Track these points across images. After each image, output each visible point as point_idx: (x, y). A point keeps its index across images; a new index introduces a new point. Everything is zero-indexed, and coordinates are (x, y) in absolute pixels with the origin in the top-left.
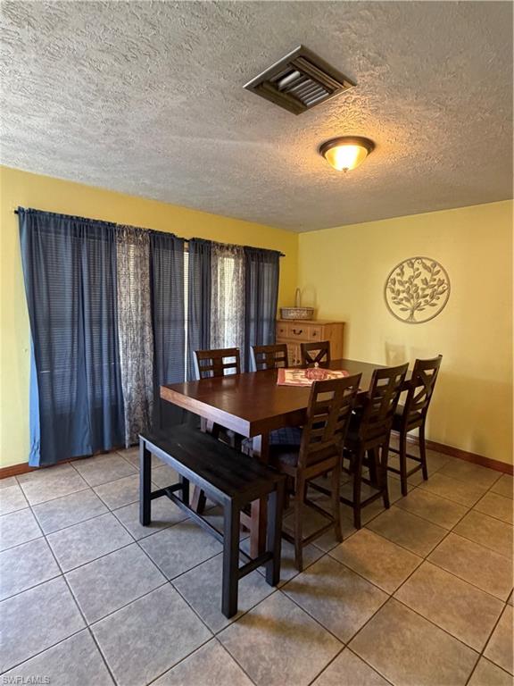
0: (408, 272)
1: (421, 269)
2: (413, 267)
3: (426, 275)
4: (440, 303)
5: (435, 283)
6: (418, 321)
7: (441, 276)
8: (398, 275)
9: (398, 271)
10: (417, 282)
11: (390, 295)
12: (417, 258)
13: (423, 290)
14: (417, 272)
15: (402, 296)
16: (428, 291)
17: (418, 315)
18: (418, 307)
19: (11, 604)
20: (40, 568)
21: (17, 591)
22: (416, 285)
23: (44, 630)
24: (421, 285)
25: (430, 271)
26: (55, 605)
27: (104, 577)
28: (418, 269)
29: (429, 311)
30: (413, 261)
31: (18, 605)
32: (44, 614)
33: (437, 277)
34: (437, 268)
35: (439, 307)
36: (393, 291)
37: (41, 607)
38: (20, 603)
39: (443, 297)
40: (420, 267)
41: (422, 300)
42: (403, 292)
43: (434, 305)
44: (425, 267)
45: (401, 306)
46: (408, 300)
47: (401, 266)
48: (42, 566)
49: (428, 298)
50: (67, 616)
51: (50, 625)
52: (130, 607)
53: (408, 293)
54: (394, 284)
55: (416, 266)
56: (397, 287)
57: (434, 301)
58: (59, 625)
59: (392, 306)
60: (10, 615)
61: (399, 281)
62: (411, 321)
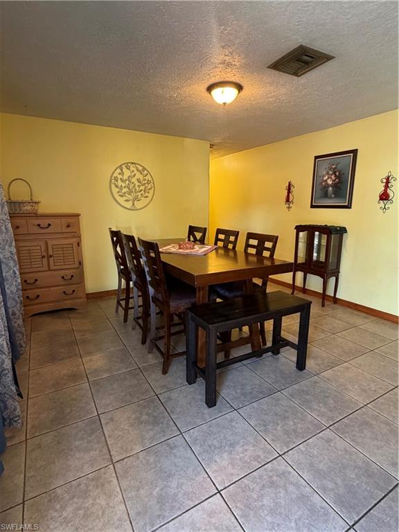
0: (127, 173)
1: (136, 172)
2: (129, 169)
3: (138, 175)
4: (150, 195)
5: (146, 182)
6: (138, 208)
7: (148, 177)
8: (120, 174)
9: (118, 171)
10: (134, 180)
11: (115, 190)
12: (133, 163)
13: (139, 186)
14: (133, 174)
15: (124, 190)
16: (142, 188)
17: (138, 205)
18: (136, 199)
19: (324, 489)
20: (275, 478)
21: (308, 489)
22: (133, 183)
23: (340, 453)
24: (137, 184)
25: (141, 173)
26: (316, 452)
27: (280, 426)
28: (133, 171)
29: (144, 202)
30: (129, 164)
31: (324, 481)
32: (326, 457)
33: (146, 178)
34: (146, 172)
35: (149, 199)
36: (117, 187)
37: (320, 462)
38: (321, 480)
39: (151, 191)
40: (135, 169)
41: (139, 194)
42: (125, 187)
43: (146, 197)
44: (138, 170)
45: (125, 198)
46: (130, 194)
47: (120, 167)
48: (271, 477)
49: (142, 192)
50: (323, 441)
51: (335, 450)
52: (306, 408)
53: (129, 188)
54: (117, 181)
55: (132, 169)
56: (120, 183)
57: (146, 194)
58: (332, 445)
59: (118, 198)
60: (336, 484)
61: (121, 179)
62: (133, 209)
